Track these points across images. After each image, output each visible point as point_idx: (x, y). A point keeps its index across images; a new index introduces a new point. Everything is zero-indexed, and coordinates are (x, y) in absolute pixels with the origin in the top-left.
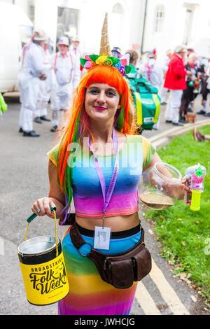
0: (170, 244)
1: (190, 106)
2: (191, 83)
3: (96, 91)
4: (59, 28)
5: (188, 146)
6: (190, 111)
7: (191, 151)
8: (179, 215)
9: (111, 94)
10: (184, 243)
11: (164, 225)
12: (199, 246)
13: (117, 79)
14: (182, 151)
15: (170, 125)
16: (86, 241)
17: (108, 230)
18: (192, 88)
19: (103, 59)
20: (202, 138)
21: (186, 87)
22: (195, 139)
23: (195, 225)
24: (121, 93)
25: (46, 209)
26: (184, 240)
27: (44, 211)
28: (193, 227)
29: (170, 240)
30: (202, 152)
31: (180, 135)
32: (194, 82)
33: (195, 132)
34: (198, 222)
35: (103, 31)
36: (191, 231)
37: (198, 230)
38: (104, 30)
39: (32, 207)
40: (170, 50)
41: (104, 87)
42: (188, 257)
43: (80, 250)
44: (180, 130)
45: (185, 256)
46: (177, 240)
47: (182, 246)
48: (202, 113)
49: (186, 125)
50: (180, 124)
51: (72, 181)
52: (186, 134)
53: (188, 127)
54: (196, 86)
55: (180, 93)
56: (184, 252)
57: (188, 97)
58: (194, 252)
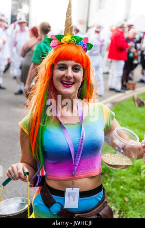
0: (114, 200)
1: (130, 75)
2: (131, 55)
3: (64, 67)
4: (14, 5)
5: (130, 111)
6: (131, 79)
7: (132, 116)
8: (122, 174)
9: (77, 69)
10: (126, 199)
11: (109, 182)
12: (141, 202)
13: (82, 56)
14: (124, 116)
15: (113, 92)
16: (56, 201)
17: (77, 191)
18: (132, 59)
19: (68, 38)
20: (141, 104)
21: (126, 58)
22: (135, 105)
23: (136, 182)
24: (85, 68)
25: (20, 174)
26: (127, 196)
27: (18, 176)
28: (135, 184)
29: (114, 196)
30: (142, 116)
31: (122, 101)
32: (134, 54)
33: (136, 98)
34: (139, 180)
35: (67, 14)
36: (133, 187)
37: (139, 186)
38: (69, 13)
39: (7, 172)
40: (113, 26)
41: (71, 63)
42: (130, 212)
43: (51, 209)
44: (122, 96)
45: (128, 210)
46: (121, 196)
47: (125, 201)
48: (142, 81)
49: (127, 92)
50: (122, 91)
51: (43, 148)
52: (128, 100)
53: (129, 94)
54: (135, 57)
55: (122, 63)
56: (127, 207)
57: (129, 67)
58: (136, 207)
